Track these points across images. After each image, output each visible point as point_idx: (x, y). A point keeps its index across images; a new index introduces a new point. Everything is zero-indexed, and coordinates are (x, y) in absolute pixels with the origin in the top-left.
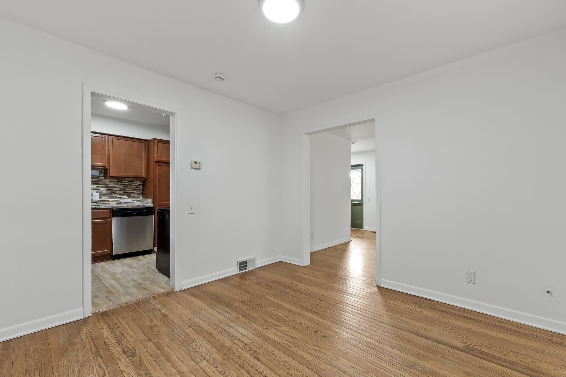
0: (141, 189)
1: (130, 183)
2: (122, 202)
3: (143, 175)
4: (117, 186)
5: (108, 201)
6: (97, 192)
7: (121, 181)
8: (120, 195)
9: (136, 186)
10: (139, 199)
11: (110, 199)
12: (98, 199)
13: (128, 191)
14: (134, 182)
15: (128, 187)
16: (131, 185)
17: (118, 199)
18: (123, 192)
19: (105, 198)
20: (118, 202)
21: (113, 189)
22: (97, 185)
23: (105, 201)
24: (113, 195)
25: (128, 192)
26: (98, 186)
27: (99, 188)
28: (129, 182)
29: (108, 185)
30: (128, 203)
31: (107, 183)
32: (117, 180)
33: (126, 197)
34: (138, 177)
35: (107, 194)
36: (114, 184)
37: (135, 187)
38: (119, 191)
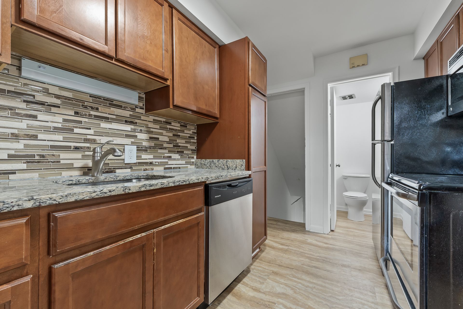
0: (196, 141)
1: (183, 128)
2: (172, 166)
3: (216, 112)
4: (164, 132)
5: (151, 163)
6: (133, 144)
7: (170, 123)
8: (170, 152)
9: (189, 135)
10: (193, 160)
11: (154, 161)
12: (134, 160)
13: (179, 144)
14: (186, 127)
15: (179, 136)
16: (183, 131)
17: (166, 160)
18: (174, 146)
19: (147, 157)
20: (167, 166)
21: (158, 139)
22: (133, 127)
23: (146, 163)
24: (160, 151)
25: (180, 146)
26: (135, 129)
27: (137, 134)
28: (181, 125)
29: (152, 130)
30: (180, 168)
31: (151, 125)
32: (164, 120)
33: (177, 156)
34: (211, 114)
35: (150, 148)
36: (161, 128)
37: (189, 137)
38: (168, 143)
